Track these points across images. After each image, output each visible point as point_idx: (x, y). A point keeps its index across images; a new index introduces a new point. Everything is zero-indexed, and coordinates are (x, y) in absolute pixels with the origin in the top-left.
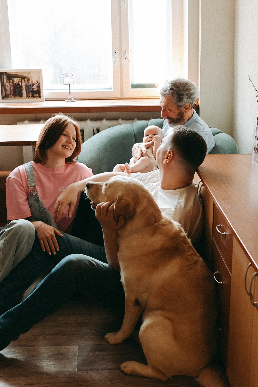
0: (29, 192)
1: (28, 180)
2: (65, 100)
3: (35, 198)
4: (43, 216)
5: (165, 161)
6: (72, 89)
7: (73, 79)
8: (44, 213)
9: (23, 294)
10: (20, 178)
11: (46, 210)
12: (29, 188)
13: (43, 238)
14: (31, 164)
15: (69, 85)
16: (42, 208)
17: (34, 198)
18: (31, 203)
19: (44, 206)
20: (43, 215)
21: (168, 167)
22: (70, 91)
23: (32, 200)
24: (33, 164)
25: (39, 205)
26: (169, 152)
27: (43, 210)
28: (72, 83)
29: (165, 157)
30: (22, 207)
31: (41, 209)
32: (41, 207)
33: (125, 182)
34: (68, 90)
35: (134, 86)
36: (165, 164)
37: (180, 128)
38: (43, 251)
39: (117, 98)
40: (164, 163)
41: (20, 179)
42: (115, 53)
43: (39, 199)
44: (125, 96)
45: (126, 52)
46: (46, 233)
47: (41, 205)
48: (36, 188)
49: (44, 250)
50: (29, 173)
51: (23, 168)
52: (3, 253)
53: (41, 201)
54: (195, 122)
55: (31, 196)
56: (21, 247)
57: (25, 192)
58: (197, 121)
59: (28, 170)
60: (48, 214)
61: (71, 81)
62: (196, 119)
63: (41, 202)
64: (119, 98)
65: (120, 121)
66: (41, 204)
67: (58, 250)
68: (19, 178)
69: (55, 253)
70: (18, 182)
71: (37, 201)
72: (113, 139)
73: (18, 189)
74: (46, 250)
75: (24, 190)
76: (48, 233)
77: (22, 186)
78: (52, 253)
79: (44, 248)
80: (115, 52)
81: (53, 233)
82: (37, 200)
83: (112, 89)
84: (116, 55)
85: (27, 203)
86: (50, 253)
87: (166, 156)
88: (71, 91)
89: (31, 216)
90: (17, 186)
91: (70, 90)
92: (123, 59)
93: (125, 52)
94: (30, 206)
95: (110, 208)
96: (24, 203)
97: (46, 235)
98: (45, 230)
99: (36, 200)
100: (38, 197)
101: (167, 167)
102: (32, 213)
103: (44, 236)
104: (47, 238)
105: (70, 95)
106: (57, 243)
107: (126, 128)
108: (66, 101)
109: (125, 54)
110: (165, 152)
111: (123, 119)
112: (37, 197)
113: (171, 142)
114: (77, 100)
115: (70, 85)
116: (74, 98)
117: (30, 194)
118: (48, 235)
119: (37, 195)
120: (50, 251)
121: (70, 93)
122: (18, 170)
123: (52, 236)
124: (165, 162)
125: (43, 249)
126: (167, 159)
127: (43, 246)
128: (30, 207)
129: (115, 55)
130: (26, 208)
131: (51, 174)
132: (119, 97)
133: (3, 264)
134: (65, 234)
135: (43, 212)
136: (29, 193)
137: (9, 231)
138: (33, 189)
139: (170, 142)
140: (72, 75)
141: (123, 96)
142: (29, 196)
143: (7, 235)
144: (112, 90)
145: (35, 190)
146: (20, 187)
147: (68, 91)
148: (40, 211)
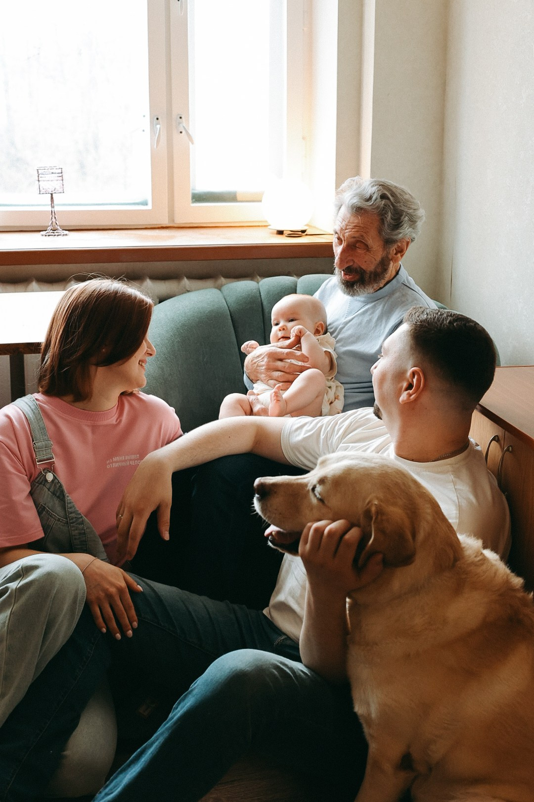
0: (37, 473)
1: (34, 444)
2: (40, 231)
3: (52, 490)
4: (74, 533)
5: (404, 396)
6: (58, 205)
7: (62, 180)
8: (78, 525)
9: (64, 751)
10: (13, 437)
11: (82, 517)
12: (38, 463)
13: (98, 599)
14: (34, 401)
15: (52, 194)
16: (71, 513)
17: (49, 490)
18: (41, 502)
19: (78, 509)
20: (74, 530)
21: (413, 409)
22: (53, 209)
23: (46, 496)
24: (41, 402)
25: (64, 507)
26: (414, 374)
27: (76, 517)
28: (61, 190)
29: (402, 387)
30: (23, 513)
31: (70, 515)
32: (70, 510)
33: (373, 468)
34: (49, 205)
35: (199, 198)
36: (405, 403)
37: (423, 312)
38: (102, 633)
39: (160, 226)
40: (403, 401)
41: (14, 443)
42: (157, 119)
43: (62, 491)
44: (179, 220)
45: (183, 117)
46: (107, 586)
47: (69, 505)
48: (53, 462)
49: (104, 630)
50: (35, 425)
51: (18, 413)
52: (9, 648)
53: (68, 496)
54: (405, 287)
55: (41, 483)
56: (56, 629)
57: (26, 475)
58: (408, 285)
59: (31, 416)
60: (88, 528)
61: (57, 185)
62: (406, 282)
63: (70, 498)
64: (164, 226)
65: (186, 282)
66: (70, 503)
67: (135, 624)
68: (12, 440)
69: (130, 633)
70: (9, 451)
71: (58, 497)
72: (186, 327)
73: (10, 468)
74: (108, 629)
75: (25, 472)
76: (112, 584)
77: (21, 459)
78: (123, 633)
79: (103, 625)
80: (155, 118)
81: (123, 584)
82: (59, 493)
83: (147, 205)
84: (159, 124)
85: (31, 503)
86: (118, 636)
87: (405, 385)
88: (56, 209)
89: (44, 536)
90: (8, 460)
91: (53, 207)
92: (176, 135)
93: (181, 118)
94: (41, 510)
95: (347, 536)
96: (25, 503)
97: (106, 592)
98: (102, 576)
99: (54, 493)
100: (61, 486)
101: (409, 411)
102: (45, 528)
103: (102, 594)
104: (109, 596)
105: (53, 218)
106: (133, 607)
107: (209, 299)
108: (42, 233)
109: (180, 123)
110: (399, 375)
111: (192, 277)
112: (58, 486)
113: (411, 348)
114: (69, 230)
115: (54, 195)
116: (61, 227)
117: (38, 479)
118: (113, 590)
119: (59, 482)
120: (118, 631)
121: (53, 214)
122: (8, 420)
123: (120, 591)
124: (405, 398)
125: (102, 627)
126: (411, 391)
127: (101, 620)
128: (39, 513)
129: (157, 124)
130: (30, 516)
131: (88, 426)
132: (165, 222)
133: (7, 678)
134: (149, 581)
135: (75, 524)
136: (36, 476)
137: (21, 590)
138: (46, 466)
139: (408, 348)
140: (60, 171)
141: (173, 221)
142: (36, 482)
143: (18, 600)
144: (149, 207)
145: (51, 468)
146: (15, 463)
147: (49, 209)
148: (67, 523)
